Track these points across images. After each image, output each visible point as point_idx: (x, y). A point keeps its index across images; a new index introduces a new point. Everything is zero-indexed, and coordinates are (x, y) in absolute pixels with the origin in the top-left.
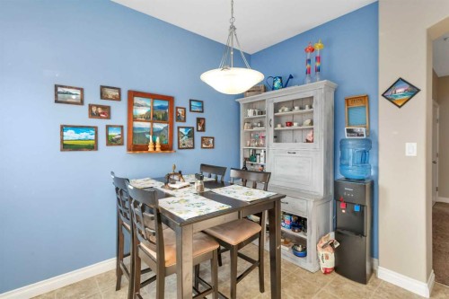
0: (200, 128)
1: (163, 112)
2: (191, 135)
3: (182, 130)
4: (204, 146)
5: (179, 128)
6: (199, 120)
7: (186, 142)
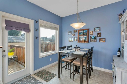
0: (98, 36)
1: (86, 33)
2: (95, 38)
3: (92, 37)
4: (100, 41)
5: (91, 36)
6: (98, 34)
7: (93, 40)
